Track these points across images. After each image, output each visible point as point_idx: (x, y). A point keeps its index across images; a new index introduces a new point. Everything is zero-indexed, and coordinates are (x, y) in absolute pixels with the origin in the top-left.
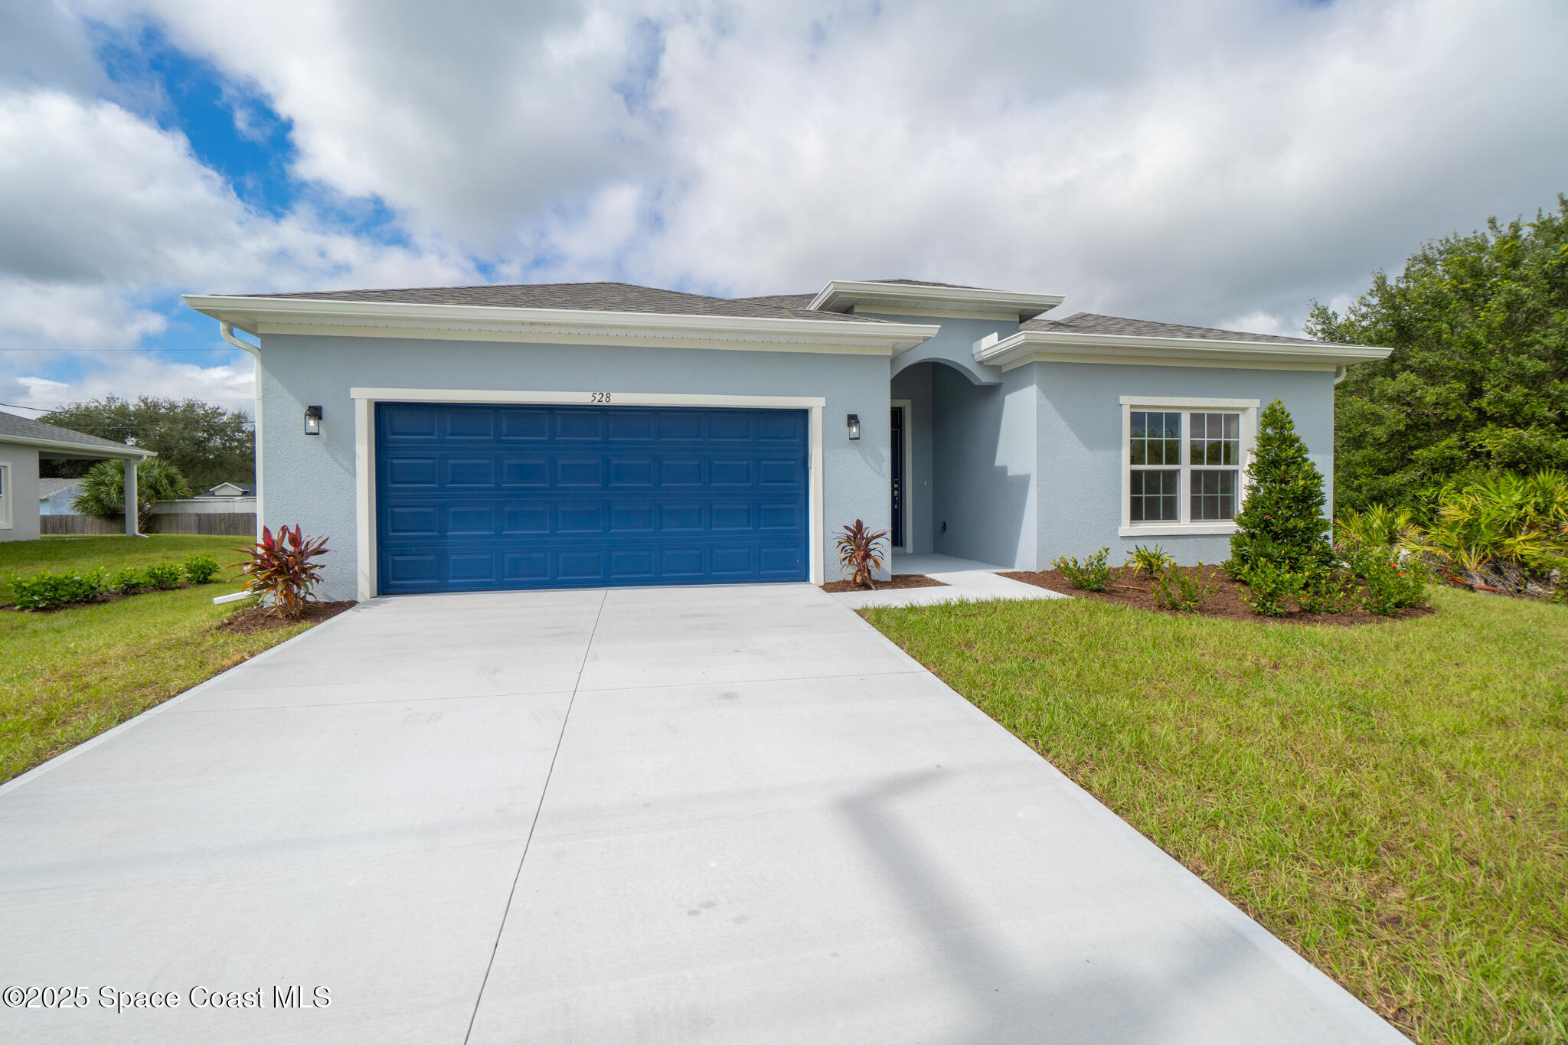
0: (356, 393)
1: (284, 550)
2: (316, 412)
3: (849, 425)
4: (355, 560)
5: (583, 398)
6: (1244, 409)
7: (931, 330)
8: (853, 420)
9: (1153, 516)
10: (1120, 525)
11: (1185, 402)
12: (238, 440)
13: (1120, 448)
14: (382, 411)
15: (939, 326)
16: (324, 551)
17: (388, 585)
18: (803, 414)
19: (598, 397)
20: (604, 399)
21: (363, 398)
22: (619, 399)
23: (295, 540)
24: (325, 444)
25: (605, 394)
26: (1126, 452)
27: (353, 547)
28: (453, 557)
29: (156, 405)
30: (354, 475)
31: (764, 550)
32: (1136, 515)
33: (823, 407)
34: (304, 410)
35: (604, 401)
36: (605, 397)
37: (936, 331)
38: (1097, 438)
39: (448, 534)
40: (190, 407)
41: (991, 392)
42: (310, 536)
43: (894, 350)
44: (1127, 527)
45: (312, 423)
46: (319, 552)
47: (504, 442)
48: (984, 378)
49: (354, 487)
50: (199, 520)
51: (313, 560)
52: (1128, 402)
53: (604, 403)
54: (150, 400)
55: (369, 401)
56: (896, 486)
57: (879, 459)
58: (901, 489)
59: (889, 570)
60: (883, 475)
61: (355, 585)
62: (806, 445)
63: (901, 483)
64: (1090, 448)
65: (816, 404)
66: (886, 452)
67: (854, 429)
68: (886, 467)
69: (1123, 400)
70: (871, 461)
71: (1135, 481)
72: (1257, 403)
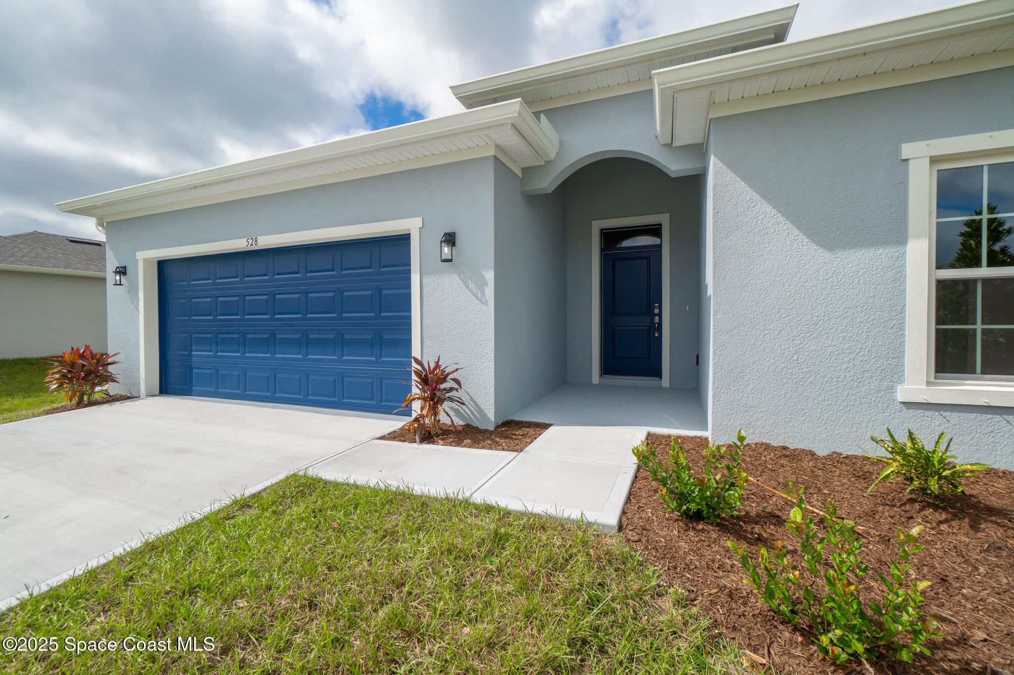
0: (138, 255)
2: (121, 270)
3: (446, 245)
4: (138, 369)
5: (240, 244)
8: (450, 239)
13: (898, 240)
15: (519, 99)
18: (404, 240)
19: (250, 241)
20: (253, 243)
21: (141, 258)
22: (266, 241)
24: (124, 291)
25: (254, 238)
27: (139, 360)
28: (194, 371)
30: (138, 311)
31: (385, 382)
32: (949, 358)
33: (420, 228)
34: (115, 270)
35: (254, 245)
36: (254, 241)
37: (517, 108)
39: (193, 353)
44: (920, 386)
45: (117, 277)
47: (218, 284)
49: (139, 320)
52: (926, 152)
53: (254, 248)
55: (147, 261)
56: (657, 311)
57: (484, 283)
58: (660, 315)
59: (491, 415)
60: (485, 303)
61: (138, 385)
62: (409, 272)
63: (660, 308)
64: (831, 249)
65: (411, 225)
66: (489, 276)
67: (446, 250)
68: (490, 292)
69: (908, 150)
70: (472, 286)
71: (950, 300)
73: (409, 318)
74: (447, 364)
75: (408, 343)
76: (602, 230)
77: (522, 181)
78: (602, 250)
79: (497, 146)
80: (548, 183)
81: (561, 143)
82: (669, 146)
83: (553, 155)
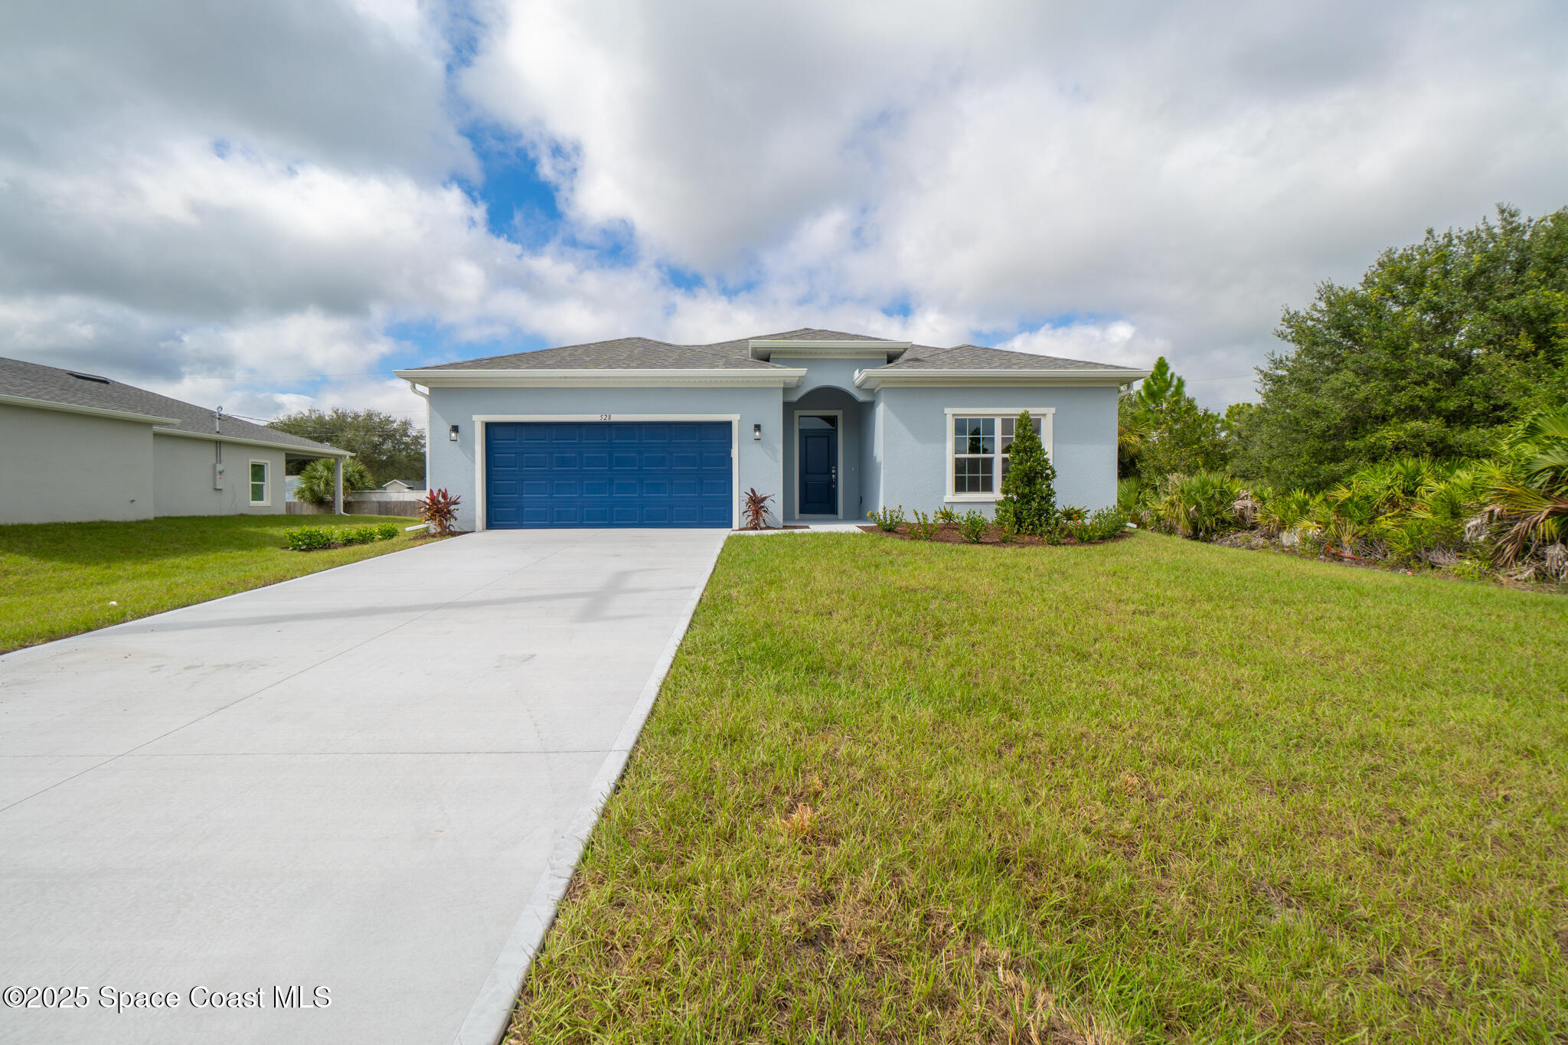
0: (475, 418)
1: (439, 502)
2: (455, 429)
3: (755, 431)
4: (474, 509)
5: (596, 418)
6: (1044, 415)
7: (801, 371)
8: (758, 427)
9: (974, 487)
10: (945, 494)
11: (999, 412)
12: (405, 443)
13: (944, 442)
14: (489, 427)
15: (806, 369)
16: (459, 503)
17: (491, 523)
18: (729, 424)
19: (604, 417)
21: (479, 420)
22: (617, 418)
23: (445, 496)
24: (460, 446)
25: (607, 415)
26: (949, 447)
27: (474, 501)
28: (526, 509)
29: (344, 415)
30: (474, 462)
31: (705, 508)
32: (960, 487)
33: (740, 420)
34: (450, 428)
35: (608, 419)
36: (608, 417)
37: (805, 372)
38: (931, 435)
39: (524, 496)
40: (370, 416)
41: (869, 406)
42: (452, 494)
43: (784, 383)
44: (950, 495)
45: (453, 434)
46: (455, 503)
47: (553, 444)
48: (861, 397)
49: (474, 470)
50: (380, 506)
51: (452, 507)
52: (951, 413)
54: (340, 411)
55: (482, 422)
56: (833, 471)
57: (776, 452)
58: (836, 474)
59: (781, 520)
60: (777, 461)
61: (473, 522)
62: (731, 444)
63: (836, 469)
64: (922, 443)
65: (734, 418)
66: (779, 446)
67: (756, 433)
68: (780, 456)
69: (946, 410)
70: (770, 452)
71: (959, 465)
72: (1053, 410)
73: (729, 470)
75: (730, 484)
78: (799, 429)
80: (797, 397)
82: (859, 387)
83: (804, 383)
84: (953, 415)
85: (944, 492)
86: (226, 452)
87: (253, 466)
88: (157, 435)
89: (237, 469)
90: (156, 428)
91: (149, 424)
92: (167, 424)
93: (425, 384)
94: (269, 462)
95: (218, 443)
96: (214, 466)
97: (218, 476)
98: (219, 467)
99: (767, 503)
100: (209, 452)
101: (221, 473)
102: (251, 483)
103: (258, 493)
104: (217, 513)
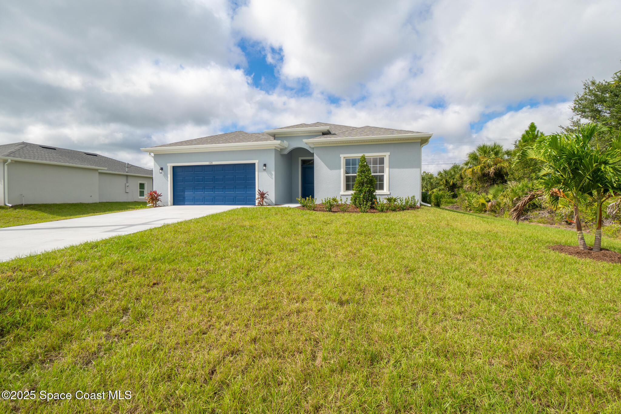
0: (168, 164)
1: (154, 195)
4: (168, 198)
5: (207, 163)
6: (385, 156)
8: (265, 165)
13: (340, 169)
14: (174, 168)
16: (161, 196)
17: (175, 203)
18: (254, 164)
21: (170, 166)
22: (214, 163)
23: (156, 193)
24: (163, 175)
25: (211, 162)
26: (342, 171)
27: (168, 195)
28: (186, 198)
30: (168, 181)
31: (247, 198)
32: (347, 189)
33: (258, 162)
34: (160, 169)
35: (211, 164)
38: (335, 166)
39: (185, 193)
42: (159, 192)
44: (342, 192)
45: (161, 171)
47: (195, 173)
49: (168, 184)
51: (159, 197)
57: (272, 175)
59: (274, 202)
60: (273, 179)
61: (168, 202)
62: (255, 172)
64: (331, 169)
65: (256, 162)
66: (273, 173)
67: (264, 167)
68: (274, 177)
69: (341, 155)
70: (270, 175)
71: (348, 179)
72: (389, 153)
73: (255, 182)
74: (265, 192)
75: (255, 188)
76: (302, 160)
77: (280, 152)
78: (302, 165)
79: (275, 147)
80: (286, 152)
81: (289, 144)
83: (287, 147)
84: (344, 157)
85: (340, 190)
86: (130, 179)
87: (140, 184)
88: (100, 173)
89: (134, 185)
90: (99, 171)
91: (97, 170)
92: (104, 170)
93: (153, 152)
94: (146, 182)
95: (127, 176)
96: (126, 184)
97: (127, 188)
98: (127, 184)
99: (266, 195)
100: (124, 180)
101: (128, 186)
102: (139, 190)
103: (142, 194)
104: (127, 201)
